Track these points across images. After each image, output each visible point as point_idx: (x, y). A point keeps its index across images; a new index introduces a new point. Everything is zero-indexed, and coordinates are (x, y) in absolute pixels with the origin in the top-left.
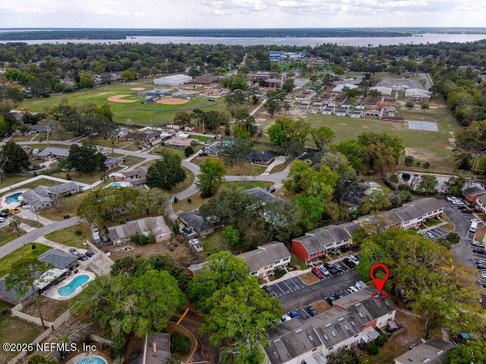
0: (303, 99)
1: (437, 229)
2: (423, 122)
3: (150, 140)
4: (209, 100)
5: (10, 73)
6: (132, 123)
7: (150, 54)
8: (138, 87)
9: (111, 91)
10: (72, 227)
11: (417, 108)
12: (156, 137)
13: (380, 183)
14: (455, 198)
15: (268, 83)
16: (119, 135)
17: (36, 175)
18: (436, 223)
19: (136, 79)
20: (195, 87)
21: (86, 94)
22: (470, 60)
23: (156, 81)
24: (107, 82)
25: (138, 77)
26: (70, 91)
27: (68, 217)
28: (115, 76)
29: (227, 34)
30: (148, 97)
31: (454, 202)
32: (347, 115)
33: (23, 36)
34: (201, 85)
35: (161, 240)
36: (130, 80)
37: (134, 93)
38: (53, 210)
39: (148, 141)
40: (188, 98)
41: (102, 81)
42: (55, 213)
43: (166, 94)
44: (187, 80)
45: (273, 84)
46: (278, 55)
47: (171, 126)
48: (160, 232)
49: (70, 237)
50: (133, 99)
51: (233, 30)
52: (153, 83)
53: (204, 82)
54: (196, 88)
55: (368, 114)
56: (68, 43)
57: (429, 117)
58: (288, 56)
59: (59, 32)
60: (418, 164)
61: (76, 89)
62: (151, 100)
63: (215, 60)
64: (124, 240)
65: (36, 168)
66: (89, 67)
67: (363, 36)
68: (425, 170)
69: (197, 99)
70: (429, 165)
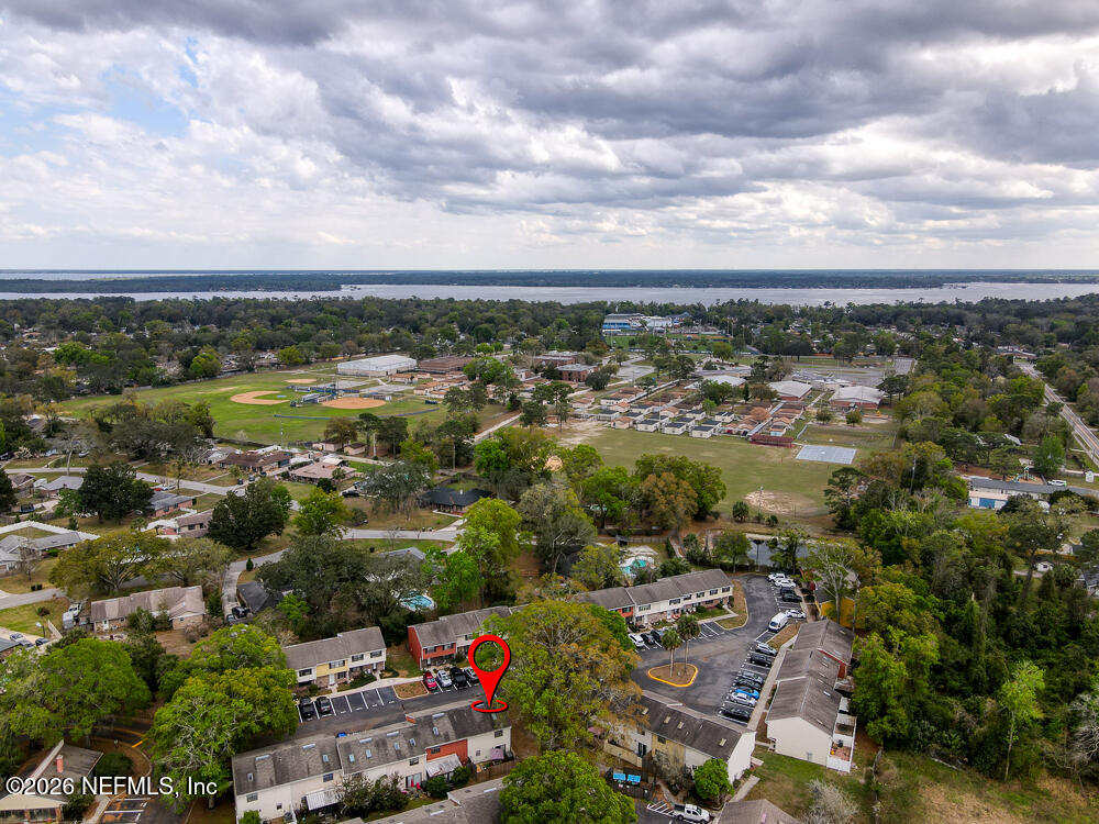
0: (615, 402)
1: (709, 624)
2: (834, 448)
3: (265, 469)
4: (427, 402)
5: (65, 351)
6: (247, 440)
7: (361, 317)
8: (301, 379)
9: (248, 383)
10: (36, 603)
11: (840, 421)
12: (279, 463)
13: (659, 549)
14: (783, 575)
15: (561, 373)
16: (210, 458)
17: (18, 521)
18: (713, 615)
19: (308, 363)
20: (412, 378)
21: (196, 390)
22: (1021, 333)
23: (343, 367)
24: (247, 368)
25: (314, 360)
26: (167, 383)
27: (40, 588)
28: (269, 356)
29: (549, 281)
30: (309, 396)
31: (778, 583)
32: (686, 433)
33: (137, 286)
34: (428, 376)
35: (183, 625)
36: (294, 364)
37: (288, 388)
38: (18, 576)
39: (261, 469)
40: (387, 398)
41: (238, 366)
42: (20, 582)
43: (347, 391)
44: (403, 365)
45: (570, 373)
46: (627, 321)
47: (320, 446)
48: (184, 610)
49: (26, 618)
50: (281, 399)
51: (569, 272)
52: (336, 372)
53: (438, 369)
54: (416, 379)
55: (730, 432)
56: (215, 298)
57: (855, 439)
58: (644, 324)
59: (212, 278)
60: (759, 519)
61: (180, 380)
62: (313, 401)
63: (481, 329)
64: (115, 623)
65: (27, 509)
66: (224, 341)
67: (837, 287)
68: (769, 530)
69: (406, 400)
70: (776, 521)
